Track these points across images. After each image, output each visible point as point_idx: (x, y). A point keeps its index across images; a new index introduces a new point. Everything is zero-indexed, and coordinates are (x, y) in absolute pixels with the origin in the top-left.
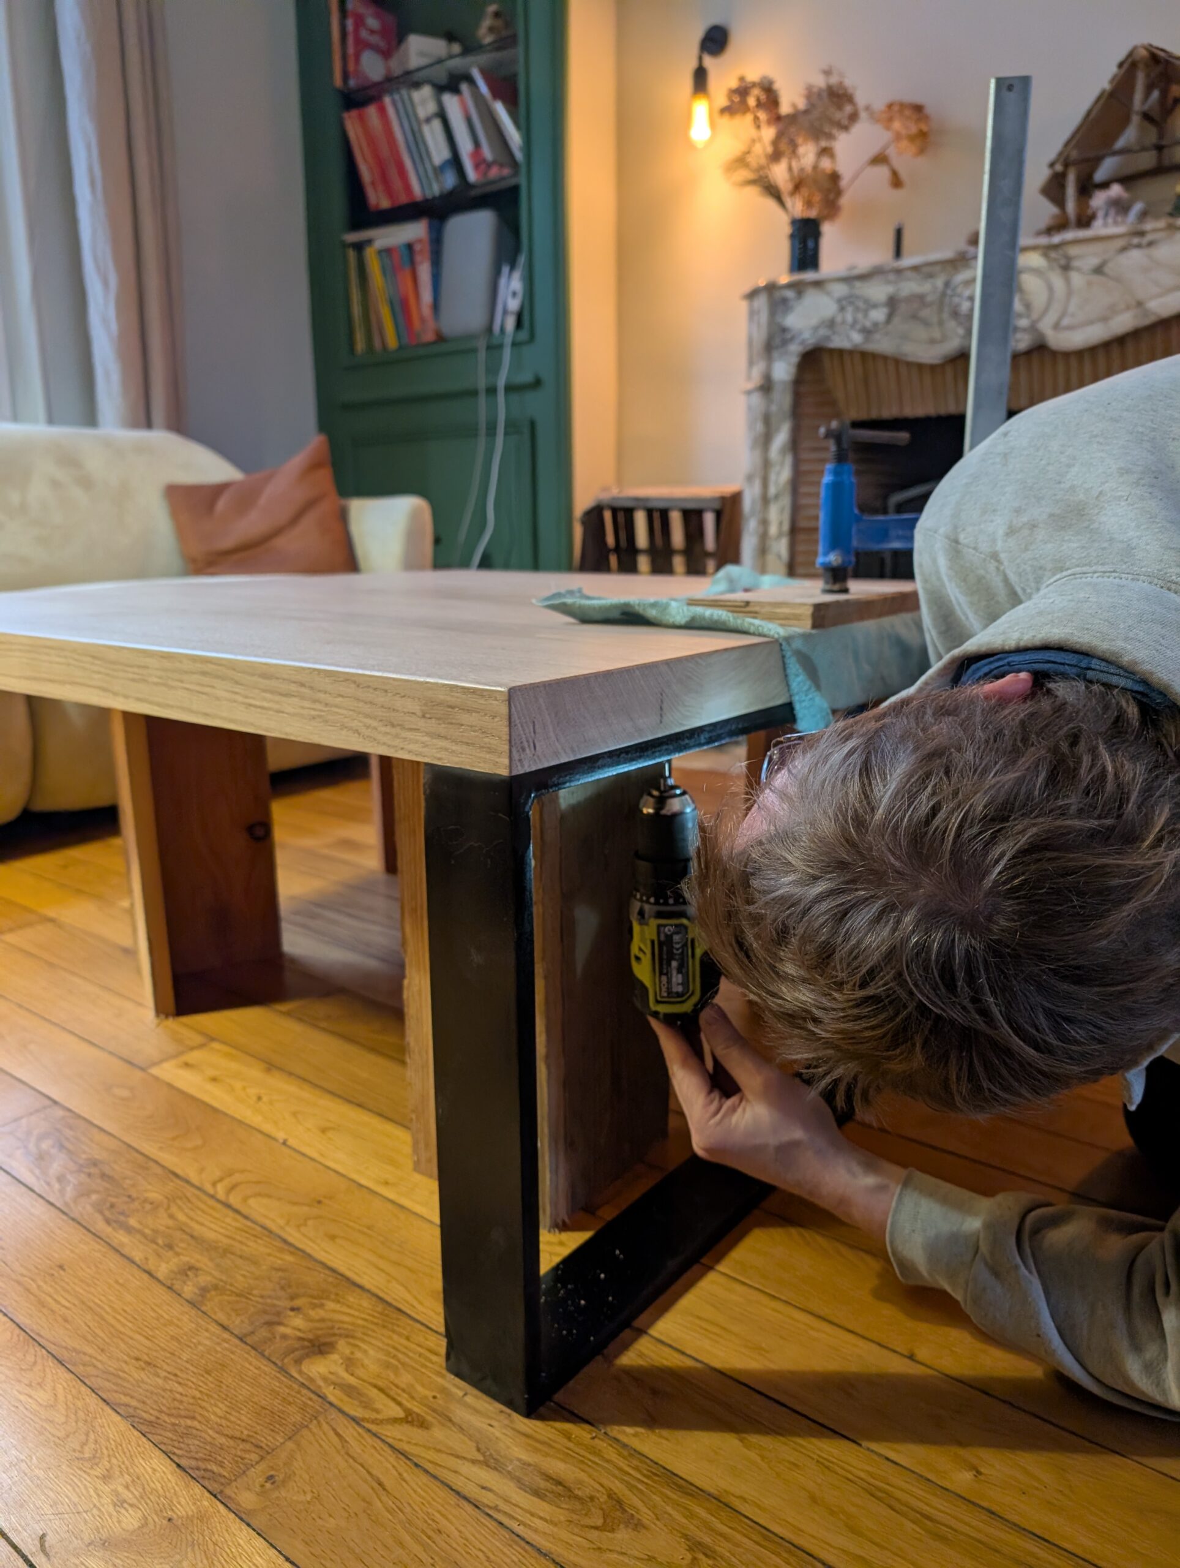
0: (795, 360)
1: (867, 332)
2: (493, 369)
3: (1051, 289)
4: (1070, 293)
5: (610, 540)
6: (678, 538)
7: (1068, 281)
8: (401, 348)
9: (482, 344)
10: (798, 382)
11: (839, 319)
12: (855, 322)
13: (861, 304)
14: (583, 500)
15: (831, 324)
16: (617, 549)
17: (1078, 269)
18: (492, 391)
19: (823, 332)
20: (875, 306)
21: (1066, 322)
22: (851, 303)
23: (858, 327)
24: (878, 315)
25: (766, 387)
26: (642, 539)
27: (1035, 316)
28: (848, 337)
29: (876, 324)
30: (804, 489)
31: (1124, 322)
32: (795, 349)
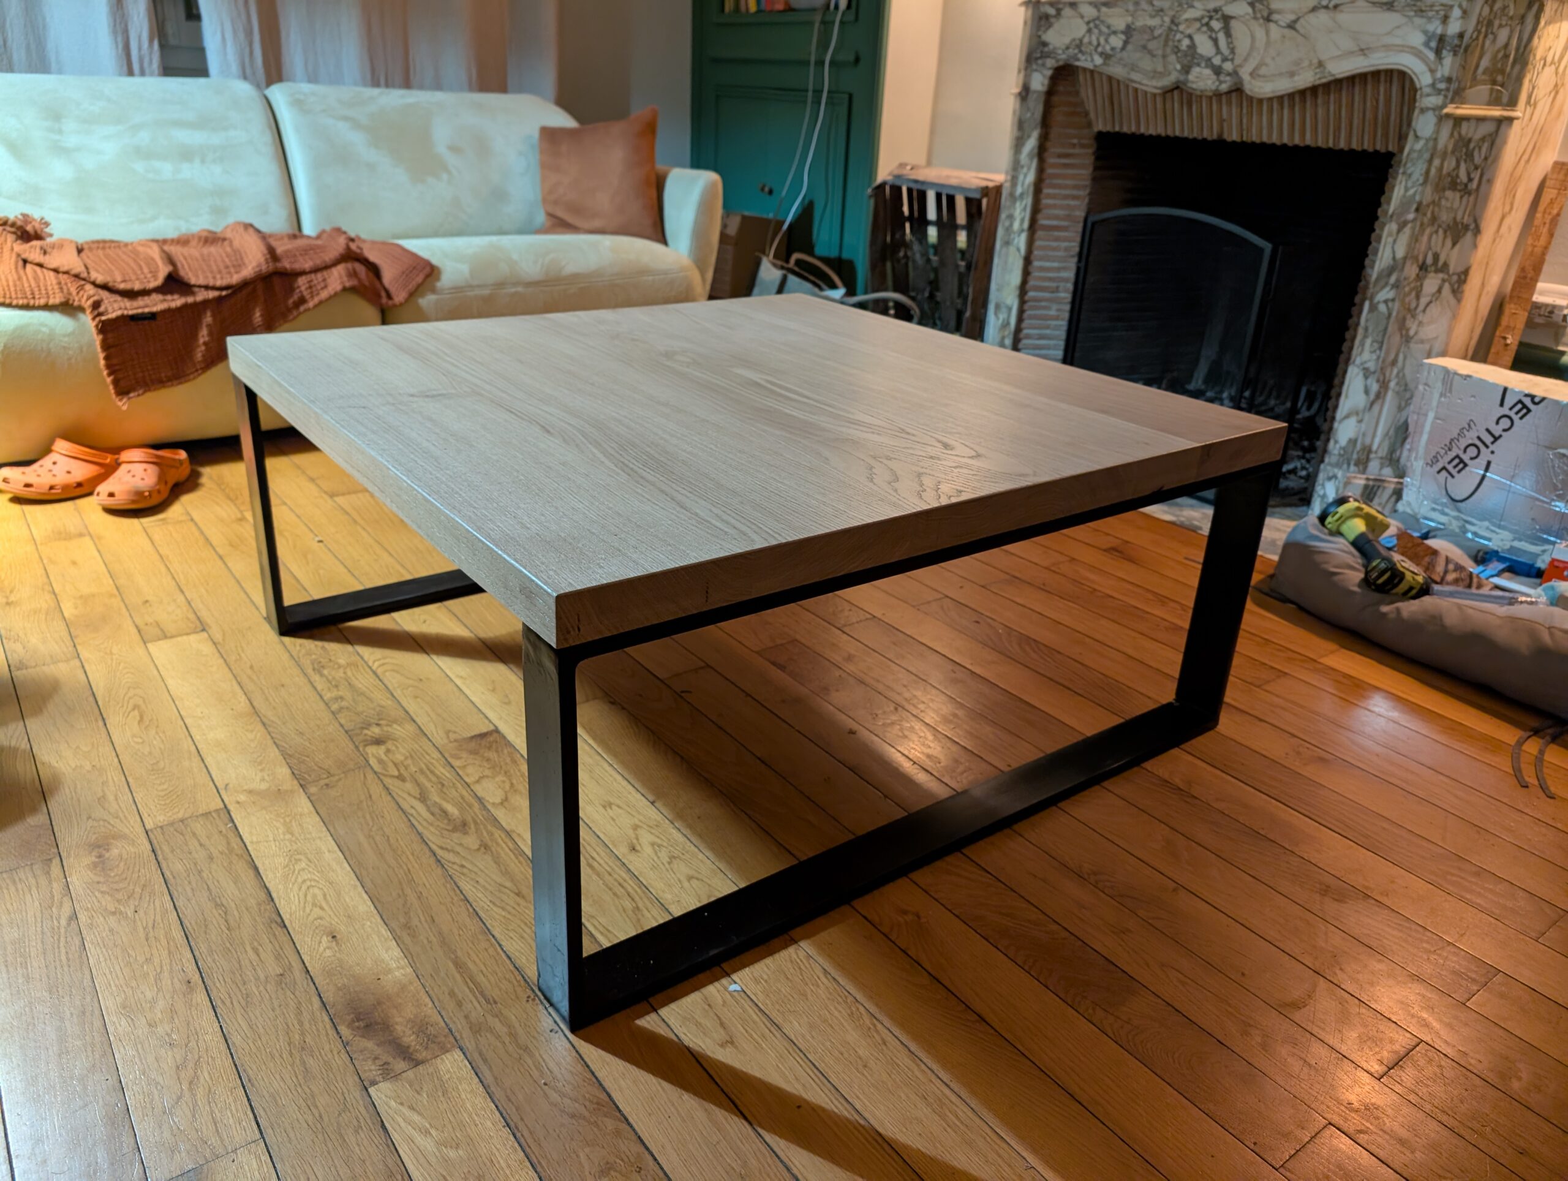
0: (1049, 73)
1: (1106, 57)
2: (824, 45)
3: (1253, 37)
4: (1268, 43)
5: (906, 209)
6: (961, 217)
7: (1267, 33)
8: (759, 11)
9: (818, 18)
10: (1050, 93)
11: (1086, 40)
12: (1099, 45)
13: (1104, 29)
14: (884, 172)
15: (1079, 45)
16: (911, 218)
17: (1276, 22)
18: (820, 63)
19: (1071, 51)
20: (1115, 33)
21: (1263, 71)
22: (1096, 26)
23: (1100, 49)
24: (1117, 41)
25: (1025, 93)
26: (932, 214)
27: (1237, 61)
28: (1092, 60)
29: (1113, 49)
30: (1046, 191)
31: (1306, 79)
32: (1051, 63)
